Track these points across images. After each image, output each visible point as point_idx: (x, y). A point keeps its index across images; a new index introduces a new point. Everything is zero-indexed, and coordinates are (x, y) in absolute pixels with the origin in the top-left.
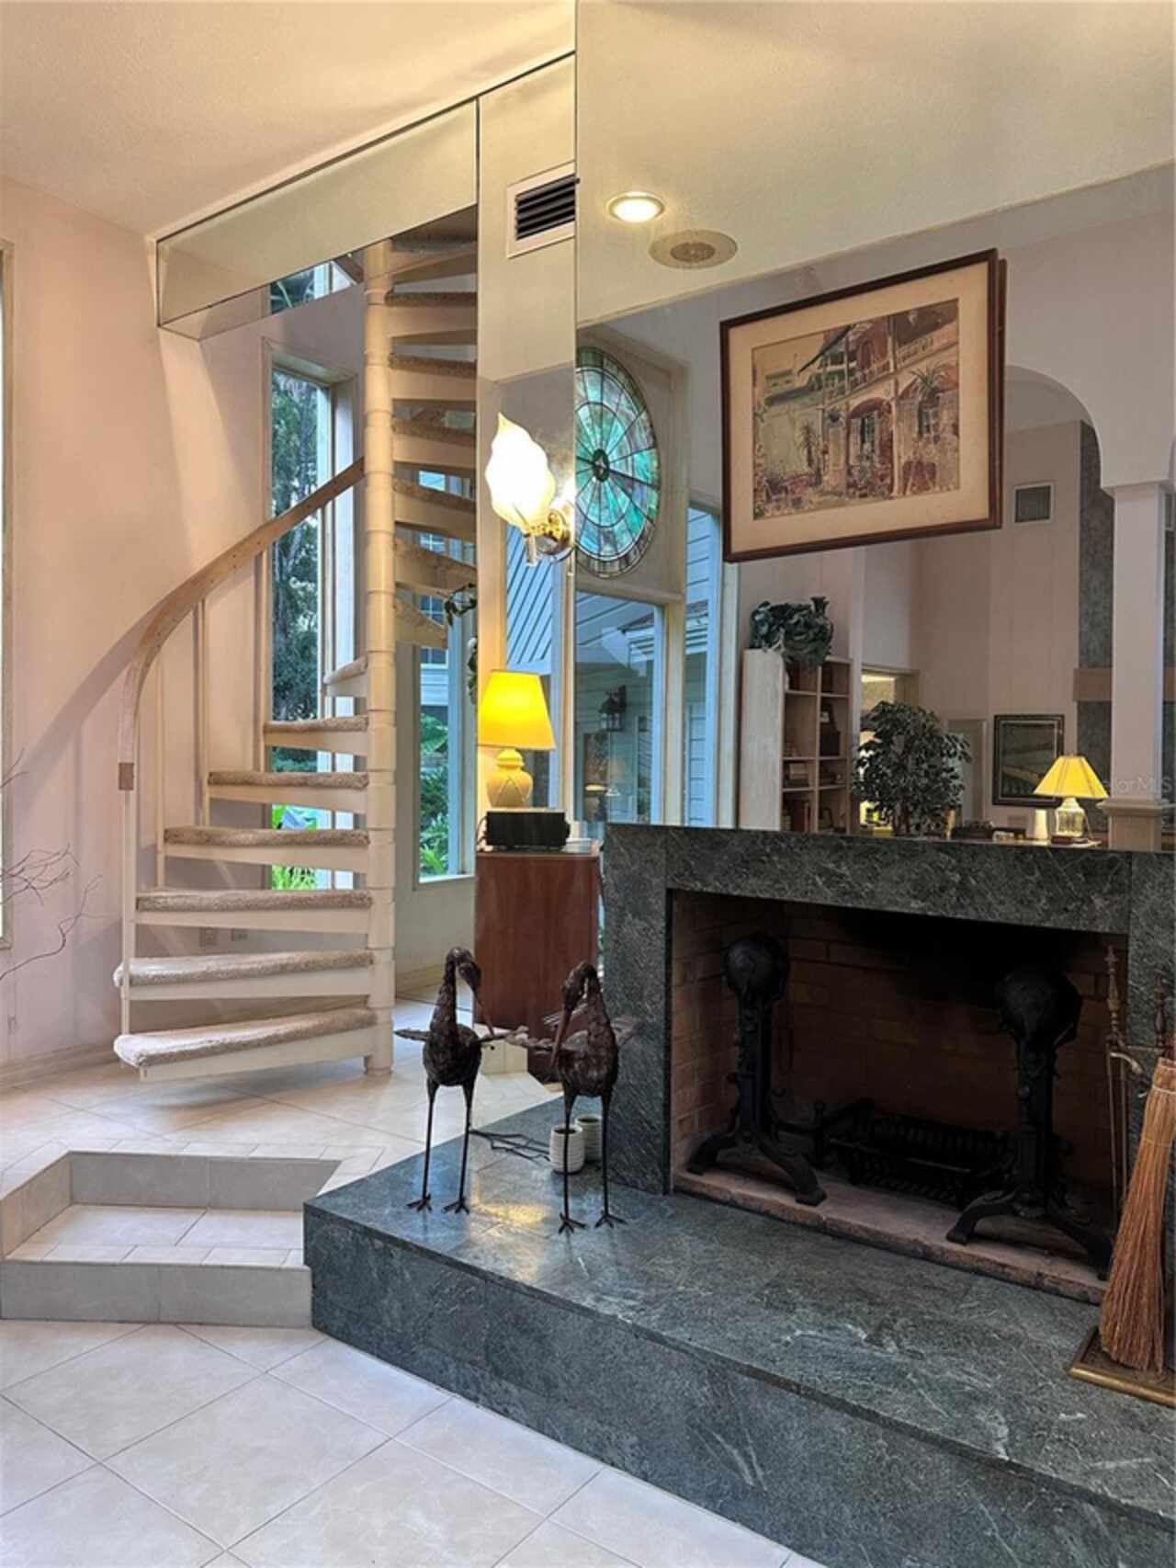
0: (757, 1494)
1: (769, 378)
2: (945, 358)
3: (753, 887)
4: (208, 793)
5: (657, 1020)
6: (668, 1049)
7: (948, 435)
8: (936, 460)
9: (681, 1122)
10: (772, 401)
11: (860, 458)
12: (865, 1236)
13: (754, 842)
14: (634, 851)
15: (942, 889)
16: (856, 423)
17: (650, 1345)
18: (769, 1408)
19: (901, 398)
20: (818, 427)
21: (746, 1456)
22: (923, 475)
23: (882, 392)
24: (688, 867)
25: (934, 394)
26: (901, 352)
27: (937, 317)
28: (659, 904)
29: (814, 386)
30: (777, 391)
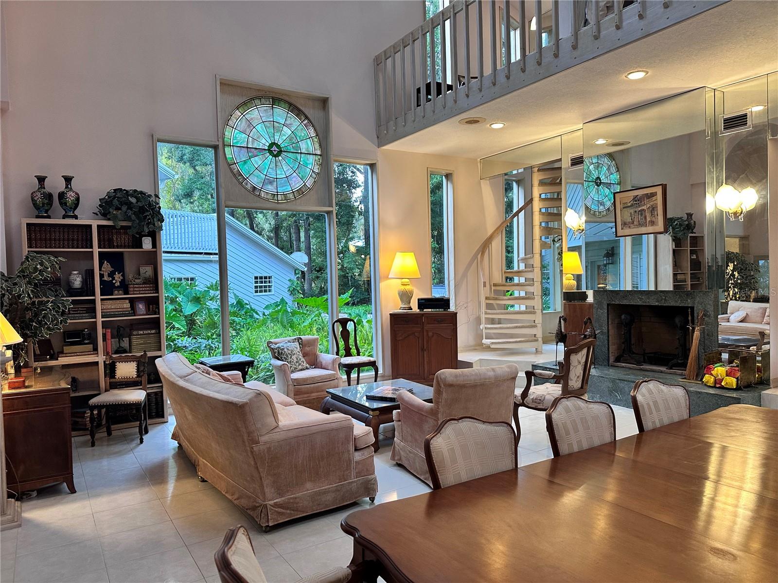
0: (620, 400)
1: (623, 203)
2: (655, 202)
3: (625, 302)
4: (493, 288)
5: (606, 331)
6: (608, 337)
7: (656, 216)
8: (654, 220)
9: (612, 352)
10: (624, 208)
11: (641, 219)
13: (625, 293)
14: (600, 296)
15: (661, 300)
16: (640, 213)
17: (601, 379)
18: (621, 385)
19: (648, 209)
20: (633, 213)
21: (618, 394)
22: (653, 223)
23: (644, 207)
24: (611, 299)
25: (653, 209)
26: (647, 200)
27: (653, 195)
28: (606, 307)
29: (632, 206)
30: (625, 206)
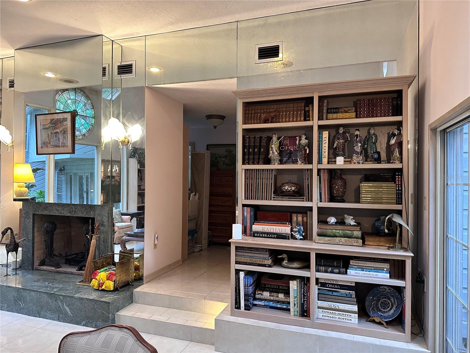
0: (23, 308)
1: (43, 125)
2: (66, 127)
3: (46, 213)
5: (31, 238)
6: (33, 243)
7: (67, 139)
8: (65, 143)
10: (43, 129)
12: (63, 272)
13: (46, 205)
14: (27, 207)
17: (8, 288)
19: (61, 132)
21: (22, 303)
24: (36, 209)
25: (64, 132)
26: (61, 124)
27: (65, 120)
28: (31, 217)
29: (49, 128)
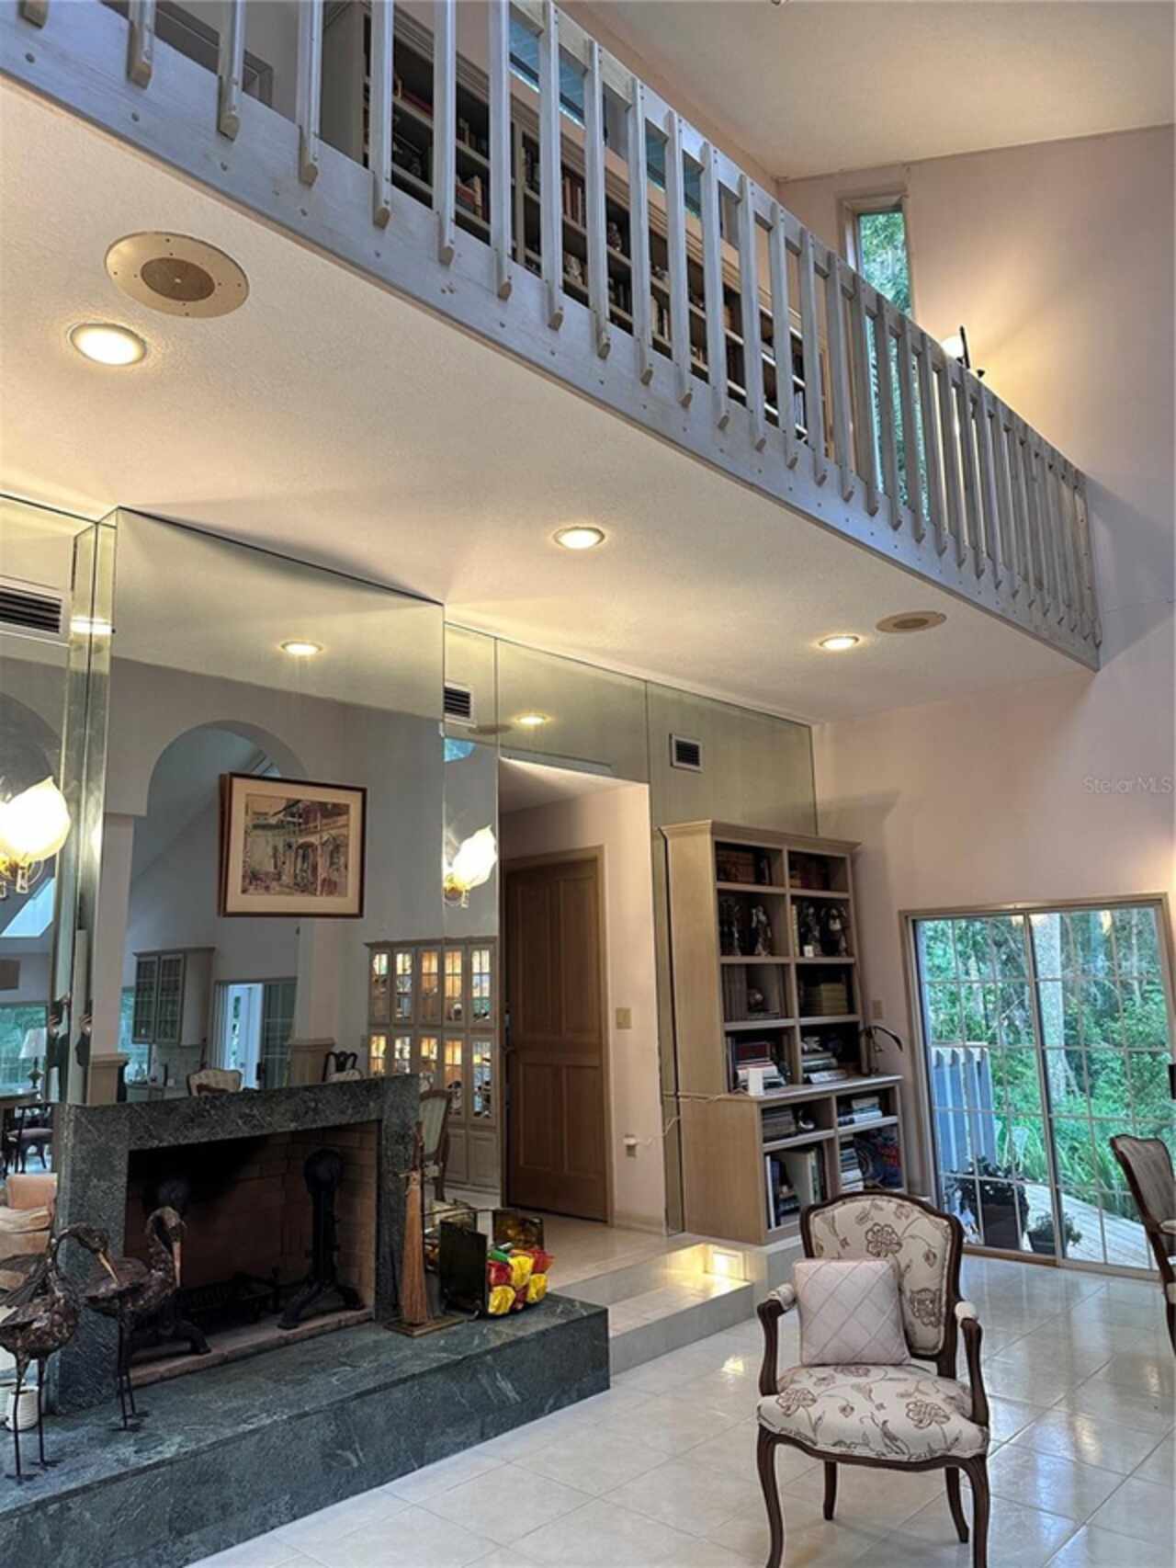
1: (255, 813)
2: (344, 831)
7: (342, 869)
8: (338, 880)
10: (256, 827)
11: (302, 870)
16: (301, 851)
19: (323, 844)
20: (281, 849)
22: (331, 887)
23: (313, 839)
26: (324, 821)
27: (339, 810)
28: (122, 1165)
29: (281, 825)
30: (256, 822)
